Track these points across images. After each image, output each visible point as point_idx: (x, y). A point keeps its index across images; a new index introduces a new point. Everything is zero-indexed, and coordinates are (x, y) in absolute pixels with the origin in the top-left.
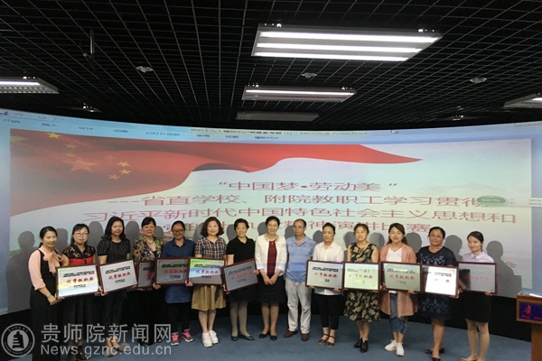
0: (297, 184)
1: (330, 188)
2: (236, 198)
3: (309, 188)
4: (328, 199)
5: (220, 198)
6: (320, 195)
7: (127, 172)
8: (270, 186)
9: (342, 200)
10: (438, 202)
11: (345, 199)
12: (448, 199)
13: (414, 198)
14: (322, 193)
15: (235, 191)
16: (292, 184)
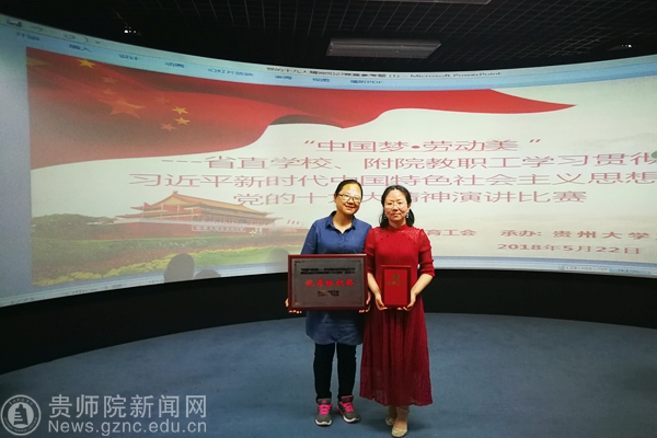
0: (406, 144)
1: (450, 148)
2: (327, 161)
3: (422, 148)
4: (447, 162)
5: (307, 161)
6: (436, 158)
7: (185, 122)
8: (372, 147)
9: (467, 163)
10: (596, 160)
11: (470, 161)
12: (610, 156)
13: (564, 157)
14: (439, 155)
15: (325, 153)
16: (400, 144)
